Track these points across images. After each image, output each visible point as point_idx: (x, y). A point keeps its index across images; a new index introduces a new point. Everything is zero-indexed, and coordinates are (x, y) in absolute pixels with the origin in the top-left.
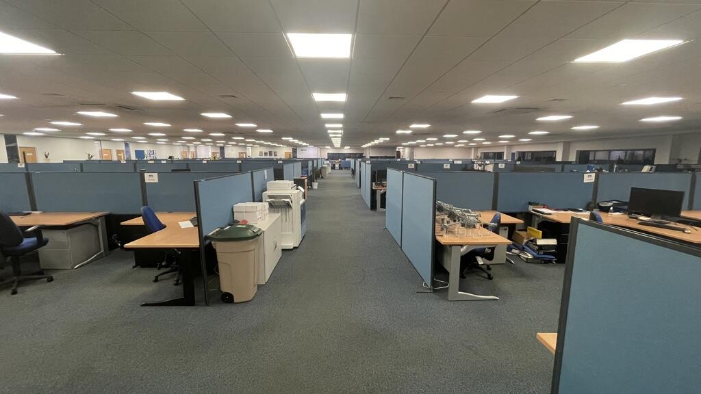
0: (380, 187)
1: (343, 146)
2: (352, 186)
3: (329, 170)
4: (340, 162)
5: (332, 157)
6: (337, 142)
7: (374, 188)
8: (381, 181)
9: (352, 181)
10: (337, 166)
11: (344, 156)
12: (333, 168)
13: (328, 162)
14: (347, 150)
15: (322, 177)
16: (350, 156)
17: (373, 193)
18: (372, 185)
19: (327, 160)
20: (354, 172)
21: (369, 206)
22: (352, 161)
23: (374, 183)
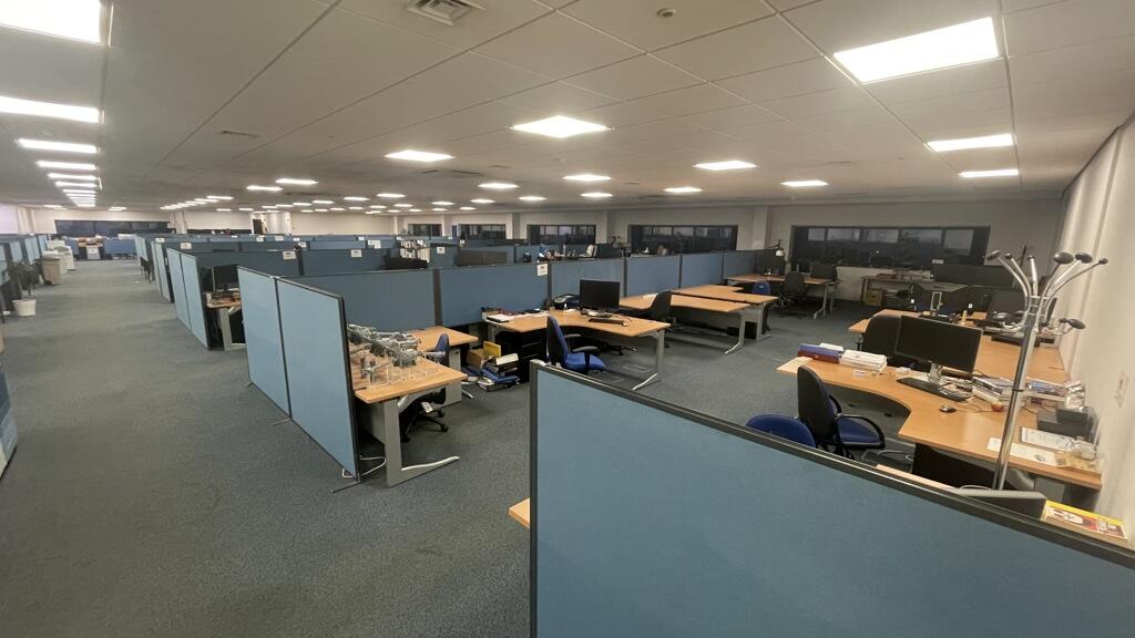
0: (225, 302)
1: (105, 198)
2: (154, 298)
3: (69, 262)
4: (99, 241)
5: (66, 230)
6: (85, 199)
7: (210, 305)
8: (226, 288)
9: (145, 287)
10: (93, 251)
11: (115, 229)
12: (81, 255)
13: (61, 243)
14: (117, 214)
15: (48, 283)
16: (127, 227)
17: (211, 316)
18: (204, 299)
19: (54, 237)
20: (148, 266)
21: (205, 342)
22: (139, 243)
23: (209, 296)
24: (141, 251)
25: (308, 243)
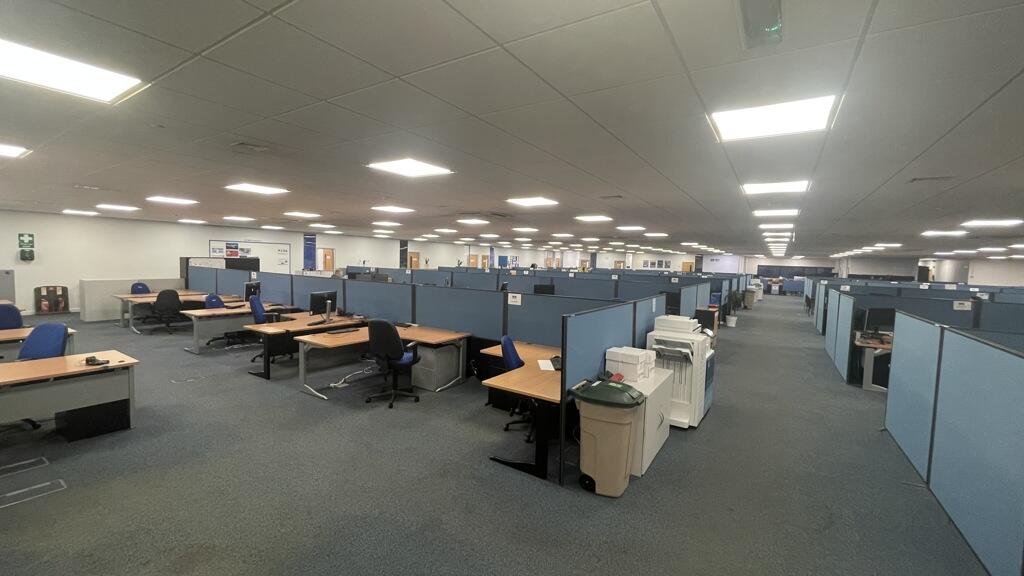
0: (873, 343)
1: (789, 254)
2: (808, 328)
3: (760, 295)
4: (780, 281)
5: (764, 272)
6: (779, 250)
7: (857, 343)
8: (876, 329)
9: (806, 319)
10: (775, 288)
11: (792, 272)
12: (768, 291)
13: (758, 281)
14: (797, 262)
15: (745, 307)
16: (801, 271)
18: (853, 337)
19: (756, 277)
20: (810, 302)
22: (808, 283)
23: (858, 334)
24: (808, 291)
25: (992, 295)
